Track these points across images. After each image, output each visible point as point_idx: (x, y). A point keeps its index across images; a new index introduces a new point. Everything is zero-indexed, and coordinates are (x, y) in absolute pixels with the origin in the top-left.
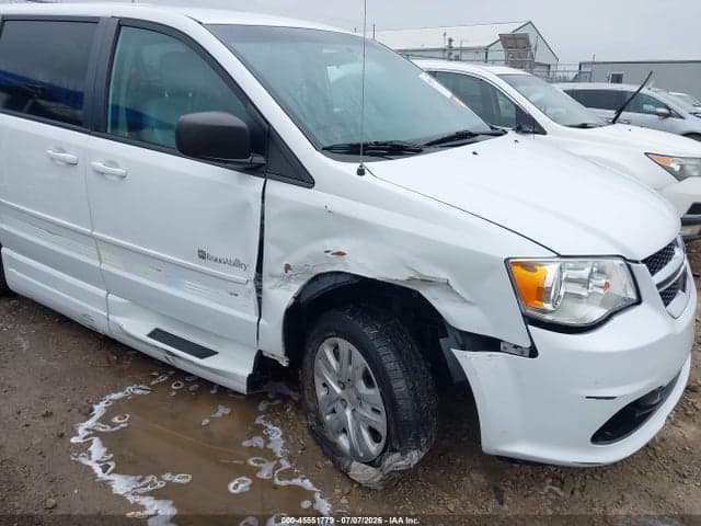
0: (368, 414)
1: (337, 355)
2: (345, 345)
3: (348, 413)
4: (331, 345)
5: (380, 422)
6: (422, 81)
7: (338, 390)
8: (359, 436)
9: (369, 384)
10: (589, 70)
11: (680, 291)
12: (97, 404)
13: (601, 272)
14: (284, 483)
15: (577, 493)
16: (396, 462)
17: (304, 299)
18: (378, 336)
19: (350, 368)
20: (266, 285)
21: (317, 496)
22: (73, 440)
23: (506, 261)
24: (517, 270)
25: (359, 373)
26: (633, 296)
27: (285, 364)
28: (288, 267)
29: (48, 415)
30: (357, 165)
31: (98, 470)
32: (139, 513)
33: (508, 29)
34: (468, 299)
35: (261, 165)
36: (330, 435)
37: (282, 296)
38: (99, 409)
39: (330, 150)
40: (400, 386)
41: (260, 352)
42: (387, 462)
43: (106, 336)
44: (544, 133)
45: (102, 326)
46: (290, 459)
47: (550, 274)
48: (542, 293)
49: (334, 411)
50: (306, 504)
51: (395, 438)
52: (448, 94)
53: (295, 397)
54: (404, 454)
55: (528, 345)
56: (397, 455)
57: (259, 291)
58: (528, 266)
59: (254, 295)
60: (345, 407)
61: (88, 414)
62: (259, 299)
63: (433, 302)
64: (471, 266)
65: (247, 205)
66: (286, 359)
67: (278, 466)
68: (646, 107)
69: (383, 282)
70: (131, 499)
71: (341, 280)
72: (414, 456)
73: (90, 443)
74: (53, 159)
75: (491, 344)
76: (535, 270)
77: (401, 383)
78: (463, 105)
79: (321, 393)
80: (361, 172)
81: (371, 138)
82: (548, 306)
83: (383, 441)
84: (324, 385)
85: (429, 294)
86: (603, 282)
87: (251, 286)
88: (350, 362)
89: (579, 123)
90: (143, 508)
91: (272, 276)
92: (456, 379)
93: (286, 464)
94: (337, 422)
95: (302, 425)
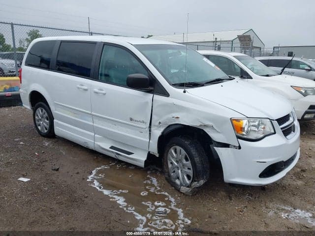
0: (186, 170)
1: (176, 152)
2: (178, 148)
3: (180, 171)
4: (173, 149)
5: (191, 172)
6: (204, 61)
7: (176, 164)
8: (183, 178)
9: (187, 160)
10: (277, 50)
11: (292, 132)
12: (93, 170)
13: (262, 124)
14: (159, 193)
15: (257, 198)
16: (196, 184)
17: (165, 133)
18: (190, 144)
19: (180, 156)
20: (152, 129)
21: (170, 197)
22: (88, 180)
23: (231, 119)
24: (234, 122)
25: (184, 157)
26: (273, 131)
27: (158, 156)
28: (160, 123)
29: (78, 173)
30: (183, 90)
31: (98, 188)
32: (113, 200)
33: (241, 33)
34: (219, 131)
35: (152, 90)
36: (173, 180)
37: (158, 132)
38: (94, 172)
39: (174, 85)
40: (197, 159)
41: (149, 152)
42: (193, 184)
43: (92, 150)
44: (252, 78)
45: (91, 146)
46: (160, 187)
47: (244, 123)
48: (242, 129)
49: (174, 172)
50: (166, 199)
51: (195, 177)
52: (213, 65)
53: (160, 170)
54: (198, 181)
55: (238, 145)
56: (196, 182)
57: (150, 131)
58: (238, 120)
59: (148, 132)
60: (178, 169)
61: (91, 173)
62: (150, 134)
63: (207, 133)
64: (220, 121)
65: (147, 103)
66: (158, 154)
67: (156, 189)
68: (301, 66)
69: (191, 127)
70: (110, 196)
71: (178, 126)
72: (202, 182)
73: (94, 181)
74: (78, 88)
75: (226, 146)
76: (239, 122)
77: (198, 158)
78: (219, 69)
79: (170, 166)
80: (185, 92)
81: (187, 81)
82: (244, 133)
83: (191, 179)
84: (172, 163)
85: (206, 130)
86: (263, 127)
87: (148, 129)
88: (180, 154)
89: (266, 74)
90: (114, 198)
91: (155, 126)
92: (216, 158)
93: (159, 188)
94: (176, 175)
95: (163, 177)
